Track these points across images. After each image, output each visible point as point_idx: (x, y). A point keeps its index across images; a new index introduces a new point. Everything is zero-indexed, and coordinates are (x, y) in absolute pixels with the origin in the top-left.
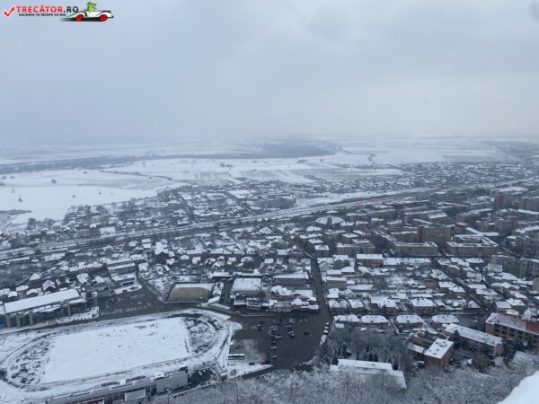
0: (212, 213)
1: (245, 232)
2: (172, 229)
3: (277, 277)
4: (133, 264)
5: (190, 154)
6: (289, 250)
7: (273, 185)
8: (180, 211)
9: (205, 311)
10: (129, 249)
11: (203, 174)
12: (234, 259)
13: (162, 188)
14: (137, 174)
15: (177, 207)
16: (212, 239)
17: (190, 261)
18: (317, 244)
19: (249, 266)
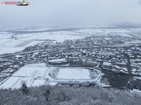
0: (99, 44)
1: (108, 50)
2: (88, 47)
3: (116, 63)
4: (78, 55)
5: (94, 27)
6: (121, 56)
7: (118, 37)
8: (90, 43)
9: (94, 69)
10: (77, 51)
11: (97, 33)
12: (104, 57)
13: (86, 36)
14: (80, 32)
15: (89, 41)
16: (98, 50)
17: (92, 56)
18: (130, 55)
19: (108, 59)
